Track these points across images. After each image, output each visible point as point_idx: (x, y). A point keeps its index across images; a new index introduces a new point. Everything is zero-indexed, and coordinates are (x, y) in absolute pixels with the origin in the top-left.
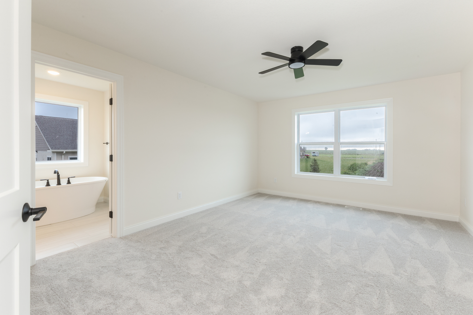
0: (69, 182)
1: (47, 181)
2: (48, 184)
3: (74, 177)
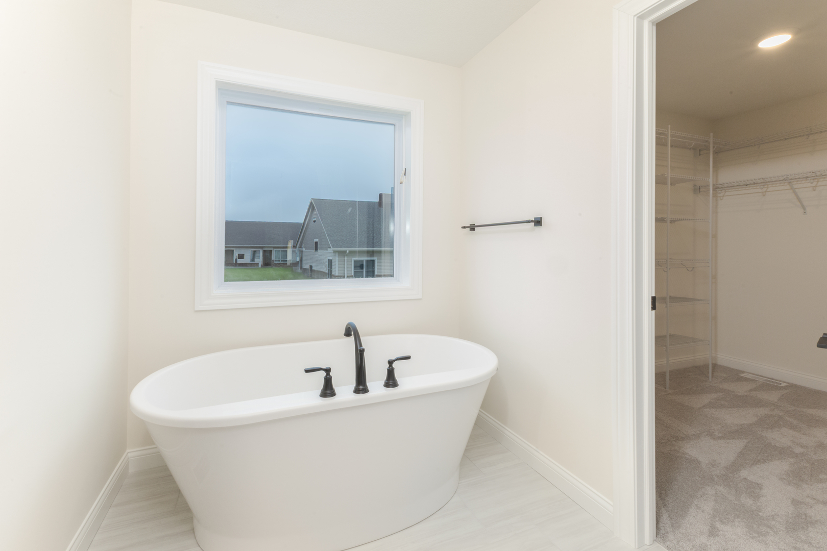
0: (391, 381)
1: (323, 374)
2: (328, 390)
3: (408, 358)
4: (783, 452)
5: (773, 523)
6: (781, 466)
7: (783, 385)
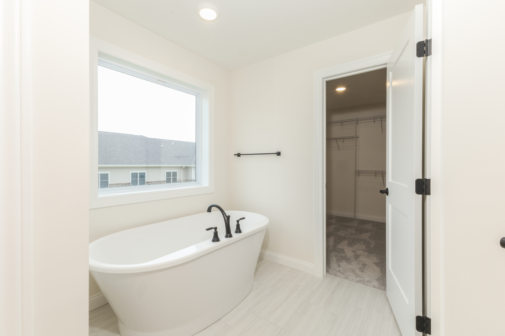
0: (238, 230)
2: (216, 238)
3: (244, 218)
4: (344, 238)
5: (351, 259)
6: (345, 242)
7: (334, 217)
